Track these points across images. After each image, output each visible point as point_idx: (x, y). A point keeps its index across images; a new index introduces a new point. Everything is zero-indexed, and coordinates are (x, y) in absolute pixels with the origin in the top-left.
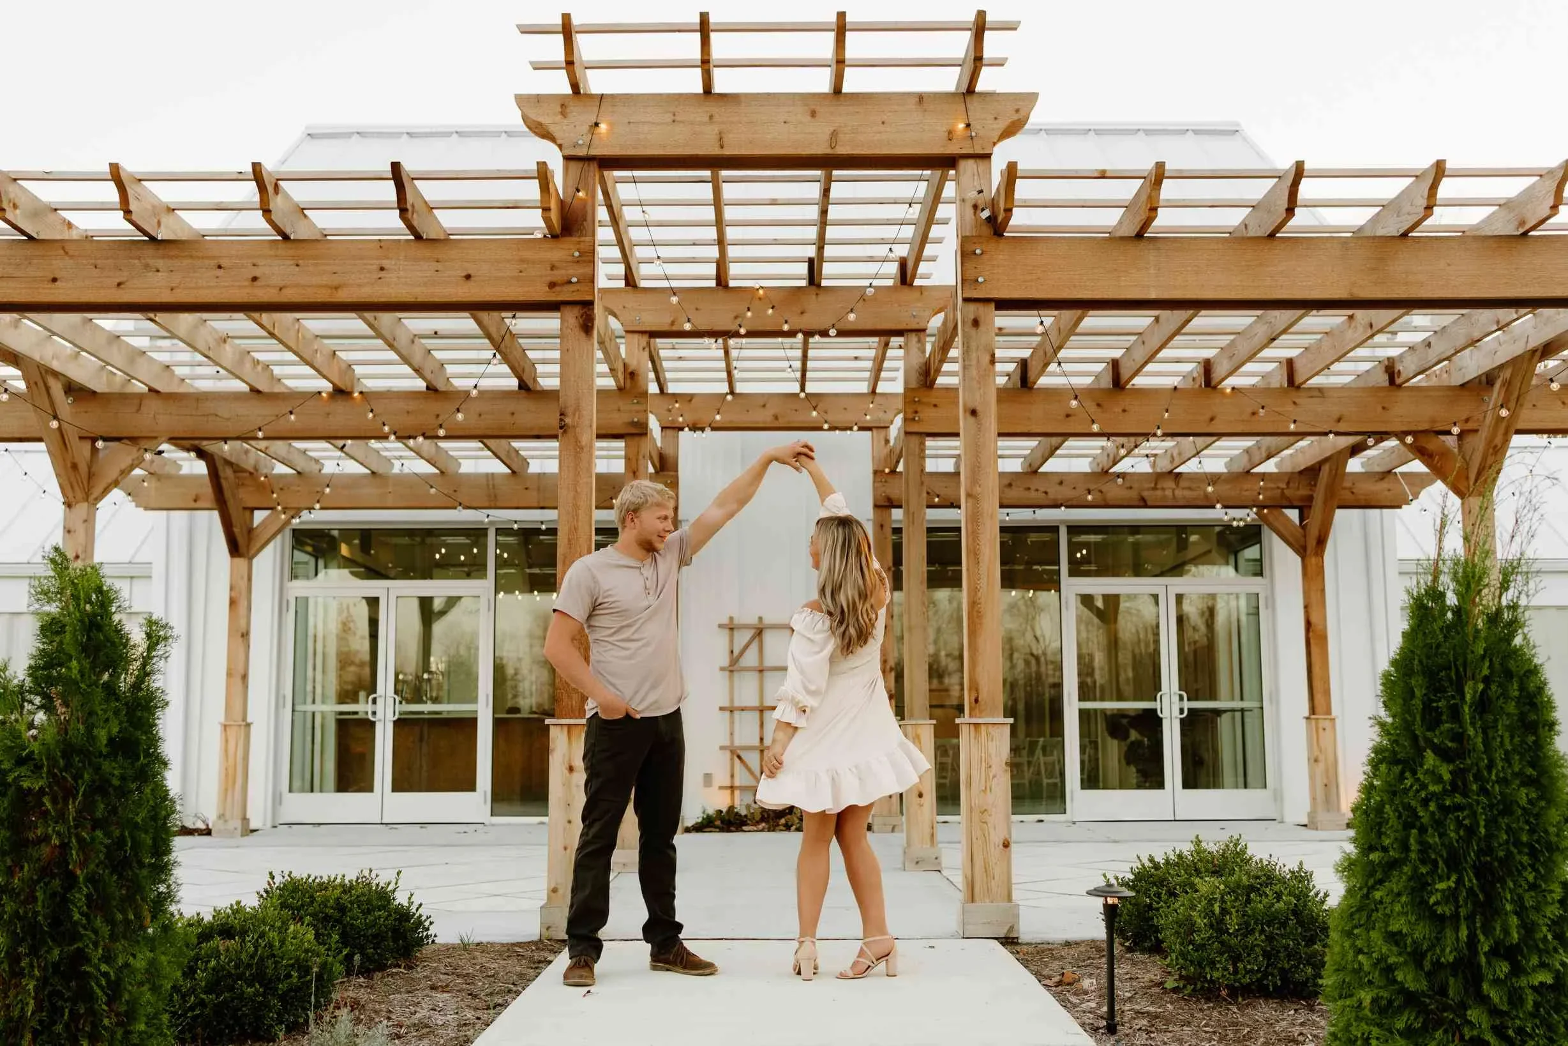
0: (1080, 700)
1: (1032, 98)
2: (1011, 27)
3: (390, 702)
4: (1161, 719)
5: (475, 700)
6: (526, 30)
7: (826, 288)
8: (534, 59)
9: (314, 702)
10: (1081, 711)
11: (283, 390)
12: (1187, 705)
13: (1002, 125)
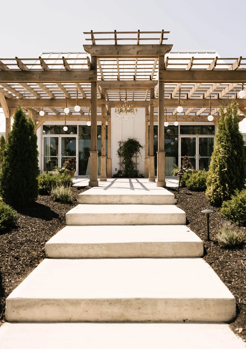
0: (181, 156)
1: (172, 45)
2: (168, 32)
3: (61, 155)
4: (195, 160)
5: (75, 155)
6: (85, 33)
7: (137, 81)
8: (86, 38)
9: (46, 156)
10: (181, 158)
11: (42, 99)
12: (200, 157)
13: (166, 50)
